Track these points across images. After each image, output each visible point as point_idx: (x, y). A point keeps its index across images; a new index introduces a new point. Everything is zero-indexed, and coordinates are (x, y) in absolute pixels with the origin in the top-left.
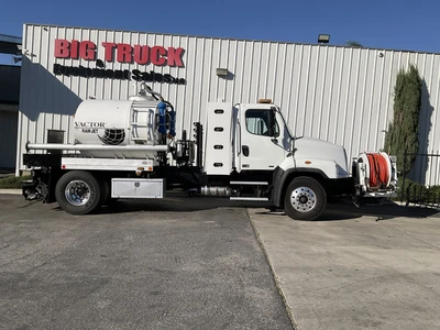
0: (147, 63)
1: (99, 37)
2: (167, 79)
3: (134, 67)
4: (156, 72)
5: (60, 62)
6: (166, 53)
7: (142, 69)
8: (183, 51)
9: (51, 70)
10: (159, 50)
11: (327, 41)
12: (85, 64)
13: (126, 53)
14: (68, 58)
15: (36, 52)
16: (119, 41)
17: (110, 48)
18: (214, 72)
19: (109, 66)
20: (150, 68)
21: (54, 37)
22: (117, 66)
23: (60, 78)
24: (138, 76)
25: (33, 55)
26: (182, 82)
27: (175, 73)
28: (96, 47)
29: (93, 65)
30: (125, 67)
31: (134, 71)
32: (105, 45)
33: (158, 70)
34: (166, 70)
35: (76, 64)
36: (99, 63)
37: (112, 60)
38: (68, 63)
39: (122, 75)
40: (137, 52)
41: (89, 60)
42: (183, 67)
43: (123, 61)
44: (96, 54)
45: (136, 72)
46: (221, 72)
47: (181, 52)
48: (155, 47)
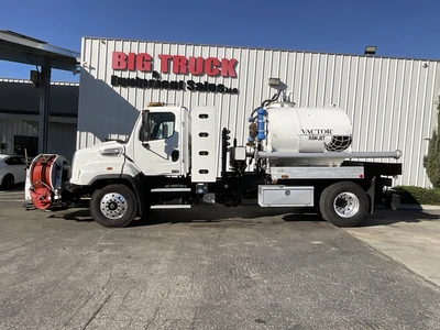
0: (201, 75)
1: (155, 50)
2: (221, 89)
3: (189, 78)
4: (210, 82)
5: (118, 74)
6: (220, 65)
7: (196, 80)
8: (236, 62)
9: (109, 82)
10: (213, 61)
11: (374, 53)
12: (141, 76)
13: (181, 64)
14: (125, 70)
15: (94, 65)
16: (174, 53)
17: (166, 60)
18: (267, 82)
19: (164, 77)
20: (204, 79)
21: (111, 50)
22: (172, 77)
23: (117, 89)
24: (193, 87)
25: (91, 68)
26: (235, 91)
27: (228, 83)
28: (152, 60)
29: (149, 77)
30: (180, 78)
31: (189, 82)
32: (161, 57)
33: (212, 81)
34: (219, 81)
35: (133, 75)
36: (155, 74)
37: (167, 72)
38: (125, 75)
39: (177, 86)
40: (192, 64)
41: (146, 72)
42: (236, 77)
43: (178, 73)
44: (152, 66)
45: (191, 83)
46: (273, 82)
47: (234, 63)
48: (209, 58)
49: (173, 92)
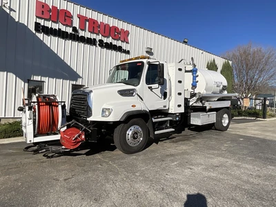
0: (108, 37)
1: (74, 9)
2: (119, 49)
3: (99, 37)
4: (113, 43)
6: (119, 33)
7: (105, 40)
8: (129, 33)
9: (32, 28)
10: (115, 29)
12: (63, 28)
14: (48, 20)
15: (15, 6)
16: (89, 16)
19: (81, 33)
20: (109, 40)
22: (88, 35)
23: (40, 36)
24: (102, 44)
25: (11, 10)
26: (128, 52)
27: (124, 46)
28: (72, 17)
29: (70, 30)
30: (93, 36)
32: (80, 17)
33: (115, 42)
34: (119, 43)
35: (55, 26)
36: (74, 29)
37: (84, 29)
38: (49, 24)
39: (91, 42)
41: (67, 26)
42: (128, 43)
43: (92, 32)
44: (72, 22)
45: (101, 41)
46: (149, 50)
47: (127, 33)
48: (113, 26)
49: (88, 46)
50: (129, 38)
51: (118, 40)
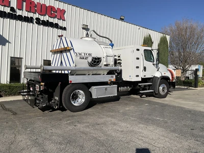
2: (56, 26)
3: (36, 16)
4: (50, 21)
6: (56, 11)
7: (42, 18)
8: (65, 11)
10: (52, 8)
13: (32, 6)
17: (21, 1)
19: (19, 13)
20: (46, 18)
22: (25, 13)
24: (39, 22)
26: (65, 29)
27: (61, 23)
29: (8, 10)
30: (30, 15)
33: (51, 20)
34: (55, 21)
36: (12, 9)
39: (29, 20)
41: (5, 6)
42: (65, 20)
44: (10, 3)
45: (38, 19)
46: (84, 27)
47: (63, 12)
48: (49, 6)
49: (25, 24)
50: (65, 15)
51: (54, 18)
